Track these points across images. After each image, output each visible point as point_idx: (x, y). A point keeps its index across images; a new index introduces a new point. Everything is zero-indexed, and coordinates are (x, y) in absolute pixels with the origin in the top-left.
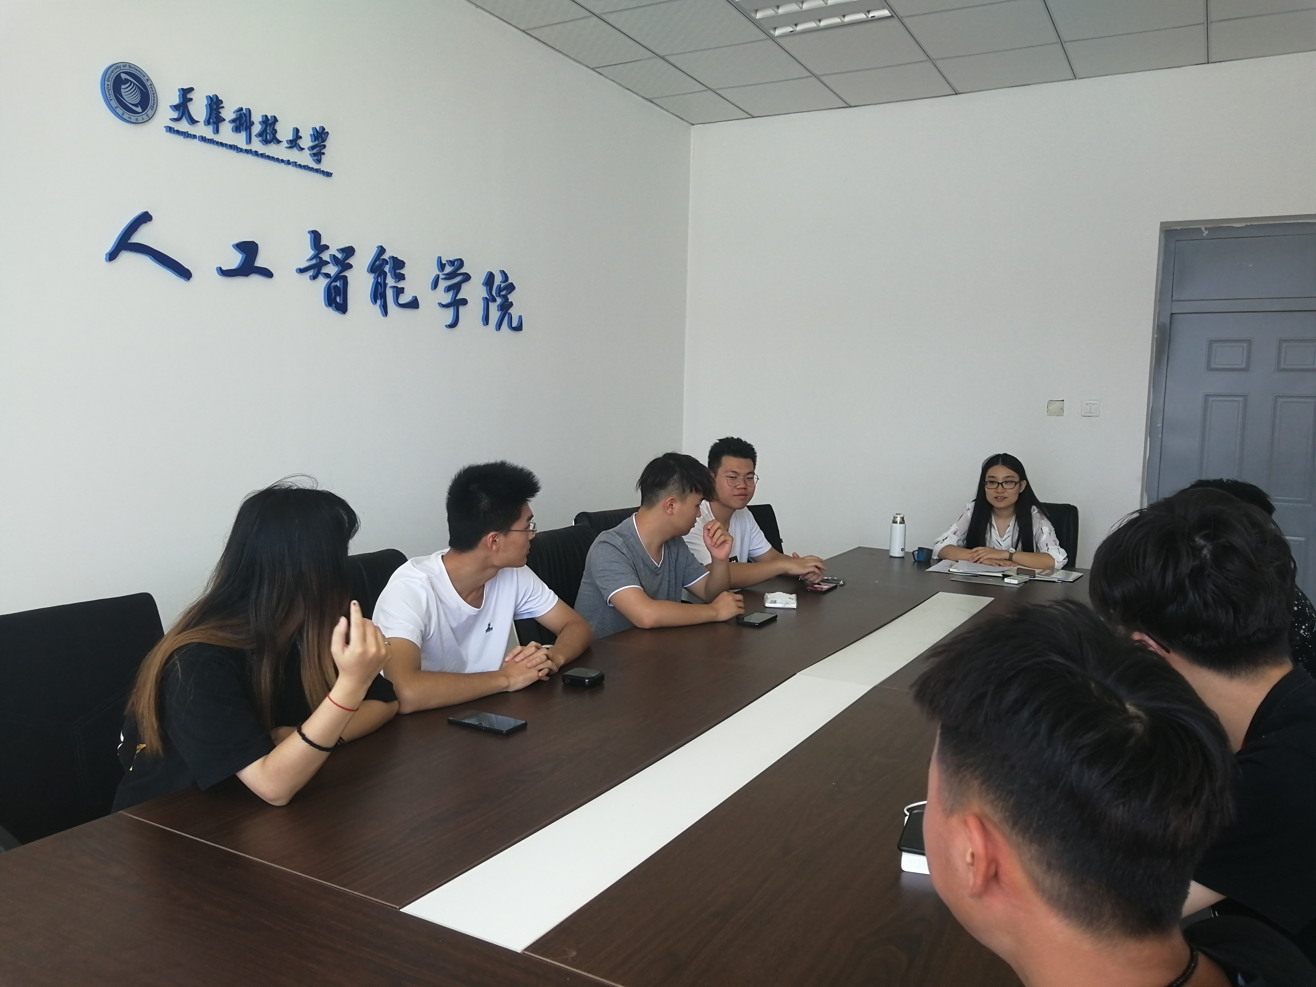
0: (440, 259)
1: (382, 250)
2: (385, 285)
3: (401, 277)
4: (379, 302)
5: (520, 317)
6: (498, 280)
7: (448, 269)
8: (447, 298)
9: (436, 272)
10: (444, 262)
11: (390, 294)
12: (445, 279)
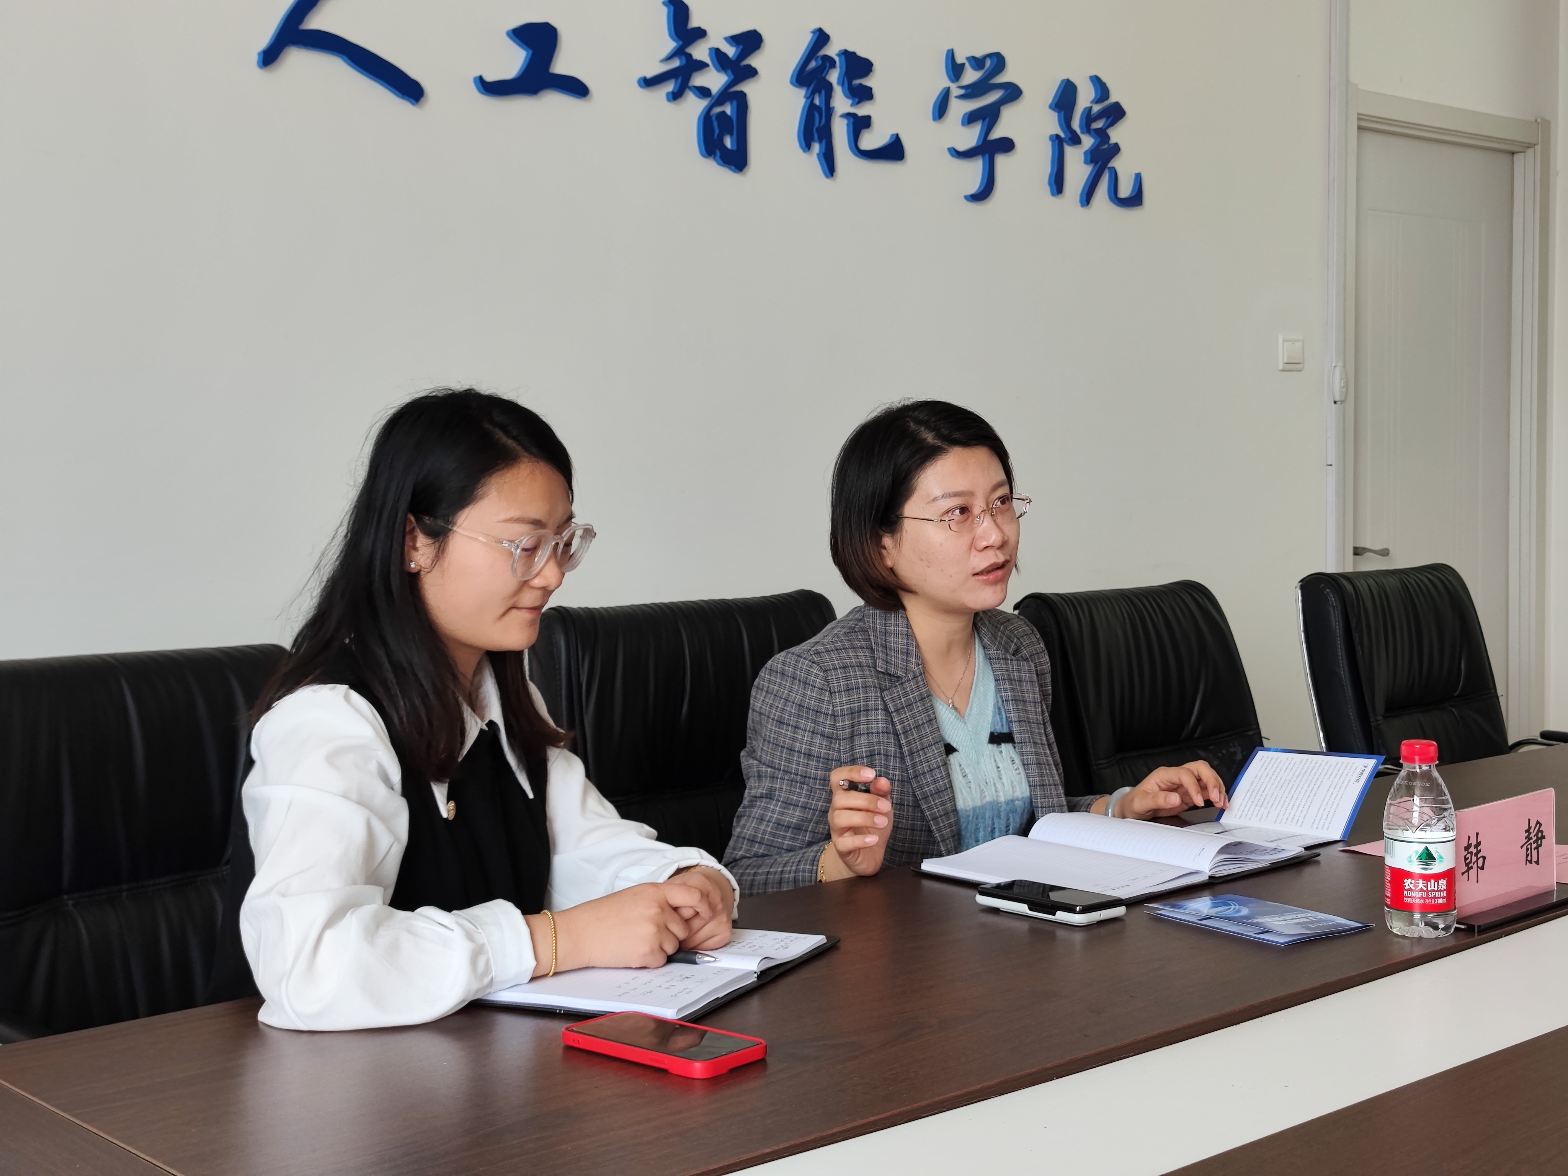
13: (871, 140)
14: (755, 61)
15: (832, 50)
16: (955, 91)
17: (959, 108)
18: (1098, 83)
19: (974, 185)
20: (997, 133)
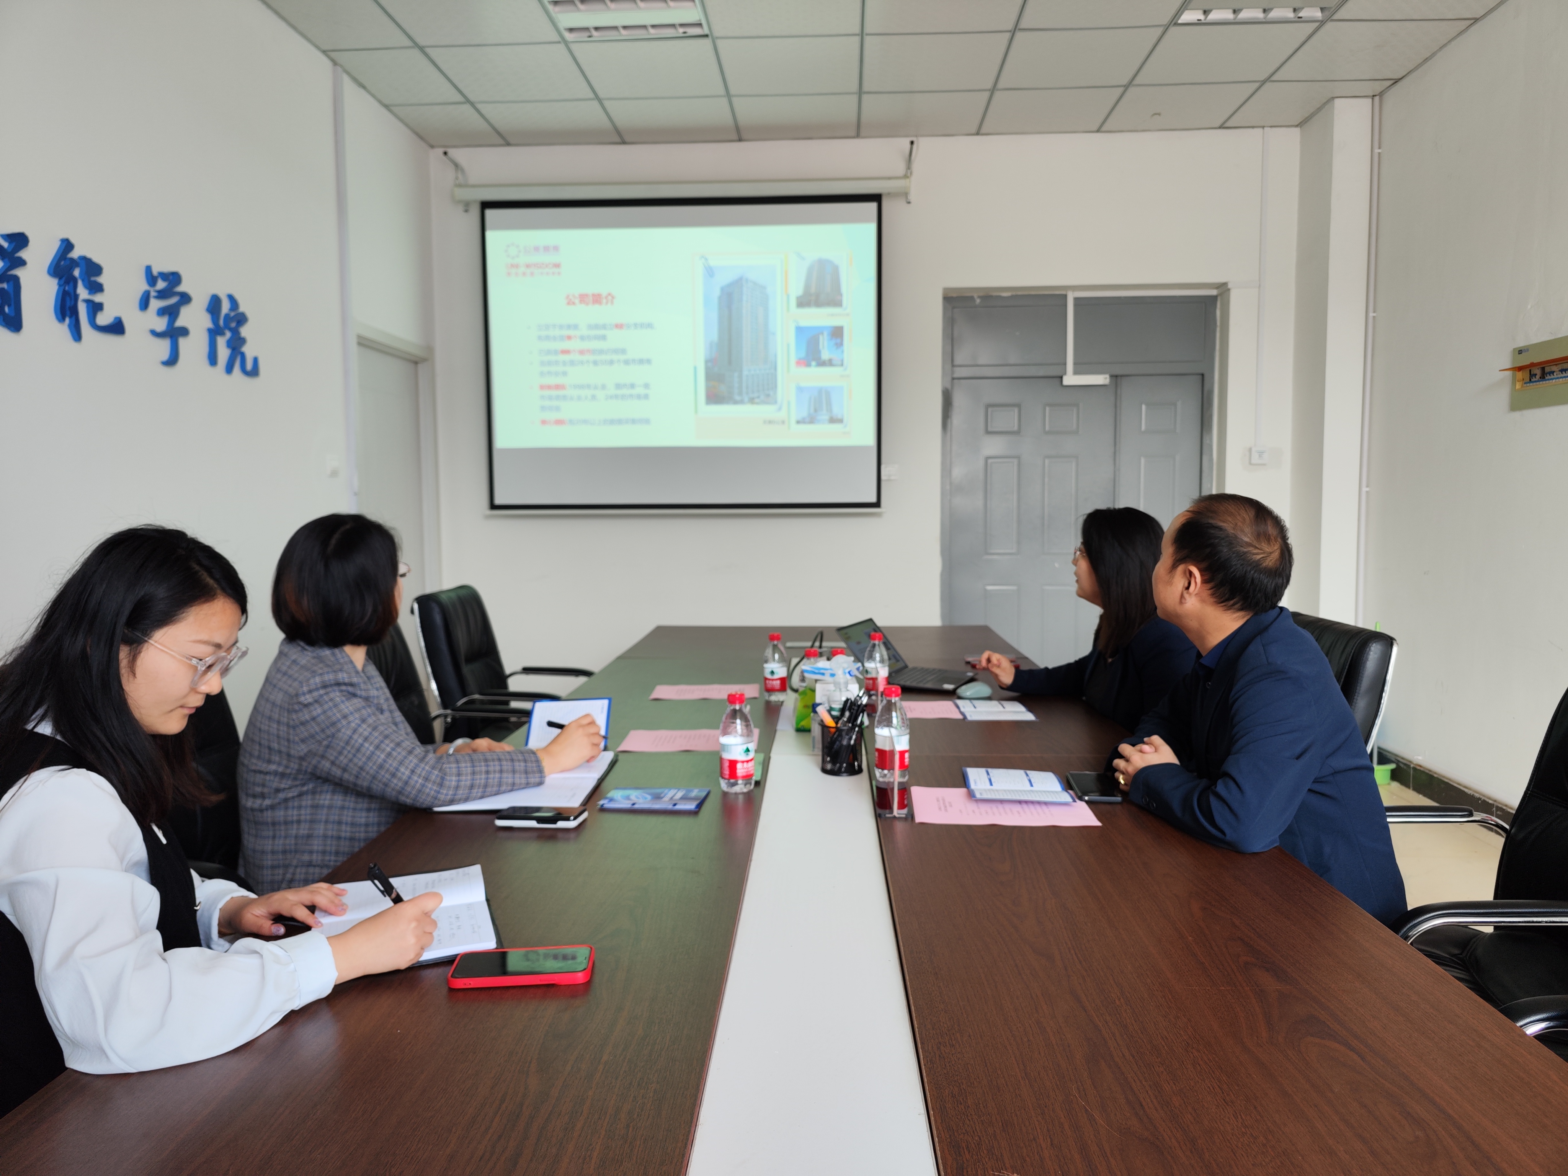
0: (148, 269)
1: (67, 246)
2: (76, 297)
3: (97, 288)
4: (67, 320)
5: (256, 360)
6: (225, 307)
7: (161, 285)
8: (161, 324)
9: (145, 287)
10: (155, 273)
11: (82, 309)
12: (158, 297)
13: (103, 319)
14: (24, 254)
15: (75, 254)
16: (153, 294)
17: (155, 304)
18: (231, 298)
19: (165, 355)
20: (179, 323)
